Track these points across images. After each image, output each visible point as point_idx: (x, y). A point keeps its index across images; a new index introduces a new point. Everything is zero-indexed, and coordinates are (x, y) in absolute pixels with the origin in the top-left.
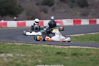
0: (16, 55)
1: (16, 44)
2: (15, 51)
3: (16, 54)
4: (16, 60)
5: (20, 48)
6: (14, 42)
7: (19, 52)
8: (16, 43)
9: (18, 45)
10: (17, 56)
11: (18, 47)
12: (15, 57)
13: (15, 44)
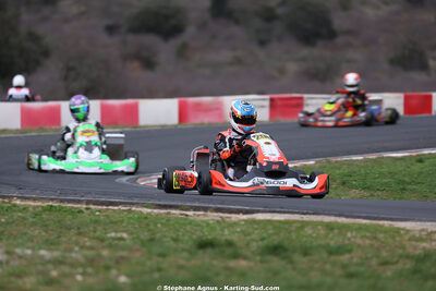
0: (18, 251)
1: (18, 202)
2: (15, 233)
3: (17, 246)
4: (19, 276)
5: (34, 224)
6: (9, 197)
7: (32, 241)
8: (19, 198)
9: (25, 209)
10: (20, 257)
11: (24, 219)
12: (15, 263)
13: (15, 205)
